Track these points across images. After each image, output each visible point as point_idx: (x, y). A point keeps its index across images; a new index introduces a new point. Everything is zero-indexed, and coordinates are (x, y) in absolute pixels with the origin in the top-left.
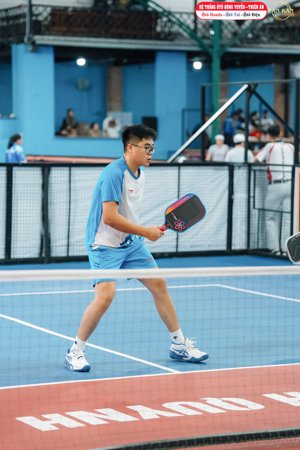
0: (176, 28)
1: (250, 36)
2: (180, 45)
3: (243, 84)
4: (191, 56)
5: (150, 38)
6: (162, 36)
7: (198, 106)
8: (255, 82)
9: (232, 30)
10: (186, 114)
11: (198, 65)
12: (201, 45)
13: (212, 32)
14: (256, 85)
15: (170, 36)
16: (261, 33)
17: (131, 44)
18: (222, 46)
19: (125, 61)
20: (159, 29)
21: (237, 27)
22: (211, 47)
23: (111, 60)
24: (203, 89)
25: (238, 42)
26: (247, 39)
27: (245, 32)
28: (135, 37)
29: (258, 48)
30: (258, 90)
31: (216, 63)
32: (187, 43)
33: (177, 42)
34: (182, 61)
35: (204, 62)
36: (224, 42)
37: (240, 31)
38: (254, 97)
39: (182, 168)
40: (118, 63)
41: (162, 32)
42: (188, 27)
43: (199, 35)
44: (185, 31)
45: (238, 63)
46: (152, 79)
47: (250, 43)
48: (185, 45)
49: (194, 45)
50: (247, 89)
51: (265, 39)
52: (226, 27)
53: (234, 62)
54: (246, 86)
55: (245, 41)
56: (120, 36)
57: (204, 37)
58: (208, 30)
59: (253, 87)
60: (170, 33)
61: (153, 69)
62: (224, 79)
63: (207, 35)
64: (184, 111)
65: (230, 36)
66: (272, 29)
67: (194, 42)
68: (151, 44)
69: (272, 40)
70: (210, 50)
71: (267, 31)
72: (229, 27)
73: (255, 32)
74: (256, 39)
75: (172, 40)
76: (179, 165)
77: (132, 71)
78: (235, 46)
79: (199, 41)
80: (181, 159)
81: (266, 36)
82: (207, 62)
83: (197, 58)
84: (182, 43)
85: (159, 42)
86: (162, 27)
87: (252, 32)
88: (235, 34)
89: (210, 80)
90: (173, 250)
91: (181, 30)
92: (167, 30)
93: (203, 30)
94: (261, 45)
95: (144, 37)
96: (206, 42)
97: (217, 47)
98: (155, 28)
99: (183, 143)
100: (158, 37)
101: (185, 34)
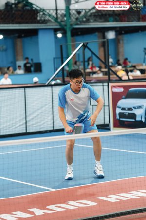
0: (47, 18)
1: (84, 19)
2: (50, 26)
3: (81, 43)
4: (56, 31)
5: (35, 23)
6: (41, 22)
7: (59, 56)
8: (87, 42)
9: (75, 17)
10: (55, 60)
11: (60, 35)
12: (60, 25)
13: (65, 19)
14: (87, 43)
15: (44, 22)
16: (90, 18)
17: (25, 26)
18: (71, 25)
19: (23, 35)
20: (39, 18)
21: (78, 15)
22: (66, 26)
23: (16, 35)
24: (61, 47)
25: (79, 23)
26: (83, 21)
27: (82, 17)
28: (27, 23)
29: (89, 25)
30: (88, 46)
31: (69, 34)
32: (53, 24)
33: (48, 24)
34: (52, 34)
35: (63, 34)
36: (72, 23)
37: (79, 17)
38: (86, 49)
39: (53, 87)
40: (20, 37)
41: (40, 20)
42: (53, 17)
43: (59, 20)
45: (79, 33)
46: (37, 43)
47: (84, 23)
48: (52, 26)
49: (57, 26)
50: (83, 45)
51: (92, 20)
52: (72, 16)
53: (77, 33)
54: (82, 44)
55: (82, 22)
56: (19, 23)
57: (62, 21)
58: (63, 18)
59: (86, 44)
60: (45, 20)
61: (38, 38)
62: (73, 41)
63: (63, 20)
64: (54, 58)
65: (74, 20)
66: (95, 15)
67: (57, 24)
68: (35, 26)
69: (95, 21)
70: (65, 27)
71: (93, 17)
72: (74, 16)
73: (87, 17)
74: (88, 21)
75: (46, 23)
77: (27, 40)
78: (77, 24)
79: (59, 23)
81: (92, 19)
83: (59, 32)
84: (51, 24)
85: (39, 25)
86: (40, 17)
87: (85, 18)
88: (77, 19)
89: (66, 42)
90: (52, 129)
91: (50, 18)
92: (43, 18)
93: (61, 18)
94: (90, 24)
95: (32, 23)
96: (63, 23)
97: (68, 26)
98: (37, 18)
99: (55, 72)
100: (39, 22)
101: (52, 20)
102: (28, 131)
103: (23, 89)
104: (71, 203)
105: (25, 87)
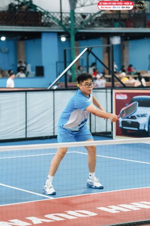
0: (51, 20)
1: (89, 23)
2: (53, 29)
3: (85, 48)
4: (59, 34)
5: (38, 25)
6: (44, 24)
7: (63, 60)
8: (91, 46)
9: (80, 21)
10: (58, 64)
11: (63, 39)
12: (65, 29)
13: (70, 22)
14: (91, 48)
15: (48, 25)
16: (95, 22)
17: (28, 29)
18: (75, 29)
19: (26, 38)
20: (42, 21)
21: (82, 19)
22: (70, 29)
23: (19, 37)
24: (65, 51)
25: (83, 27)
27: (87, 21)
28: (30, 25)
29: (93, 29)
30: (93, 51)
31: (73, 38)
32: (57, 28)
33: (52, 27)
34: (55, 37)
35: (66, 37)
36: (77, 27)
37: (84, 21)
38: (91, 54)
39: (55, 92)
40: (22, 39)
41: (44, 23)
42: (58, 20)
43: (63, 23)
44: (56, 21)
45: (84, 38)
46: (40, 46)
47: (89, 27)
48: (56, 29)
49: (61, 29)
51: (97, 25)
52: (77, 19)
53: (81, 37)
54: (86, 49)
55: (87, 26)
56: (23, 25)
57: (66, 25)
58: (68, 21)
59: (90, 49)
60: (48, 23)
61: (41, 41)
62: (77, 45)
63: (67, 23)
64: (57, 63)
65: (79, 24)
66: (100, 20)
67: (61, 27)
68: (38, 29)
69: (101, 25)
70: (69, 31)
71: (98, 21)
72: (79, 19)
73: (92, 22)
74: (93, 25)
75: (50, 26)
76: (54, 90)
77: (30, 43)
78: (82, 29)
79: (64, 27)
80: (55, 87)
81: (97, 23)
82: (68, 37)
83: (62, 36)
84: (55, 28)
85: (43, 28)
86: (44, 20)
87: (90, 22)
88: (82, 23)
89: (70, 46)
90: (52, 135)
91: (54, 21)
92: (47, 21)
93: (66, 21)
94: (95, 28)
95: (35, 25)
96: (67, 27)
97: (73, 30)
99: (57, 77)
100: (42, 25)
101: (56, 23)
102: (28, 137)
103: (24, 93)
104: (70, 212)
105: (26, 91)
